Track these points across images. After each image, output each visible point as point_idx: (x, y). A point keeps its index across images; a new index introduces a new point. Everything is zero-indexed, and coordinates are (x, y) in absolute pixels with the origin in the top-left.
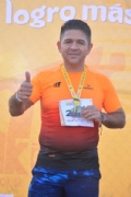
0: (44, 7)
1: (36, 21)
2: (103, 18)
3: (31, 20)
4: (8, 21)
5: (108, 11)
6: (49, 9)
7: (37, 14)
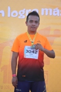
0: (25, 9)
4: (9, 16)
5: (53, 11)
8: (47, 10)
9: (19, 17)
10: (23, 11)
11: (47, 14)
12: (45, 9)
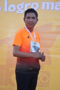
0: (23, 3)
6: (26, 4)
7: (20, 7)
9: (17, 12)
11: (48, 8)
12: (46, 3)
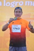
0: (14, 1)
1: (12, 5)
2: (31, 5)
3: (11, 5)
4: (4, 5)
5: (33, 3)
6: (16, 2)
7: (13, 3)
8: (29, 2)
9: (11, 6)
10: (14, 3)
12: (28, 2)
